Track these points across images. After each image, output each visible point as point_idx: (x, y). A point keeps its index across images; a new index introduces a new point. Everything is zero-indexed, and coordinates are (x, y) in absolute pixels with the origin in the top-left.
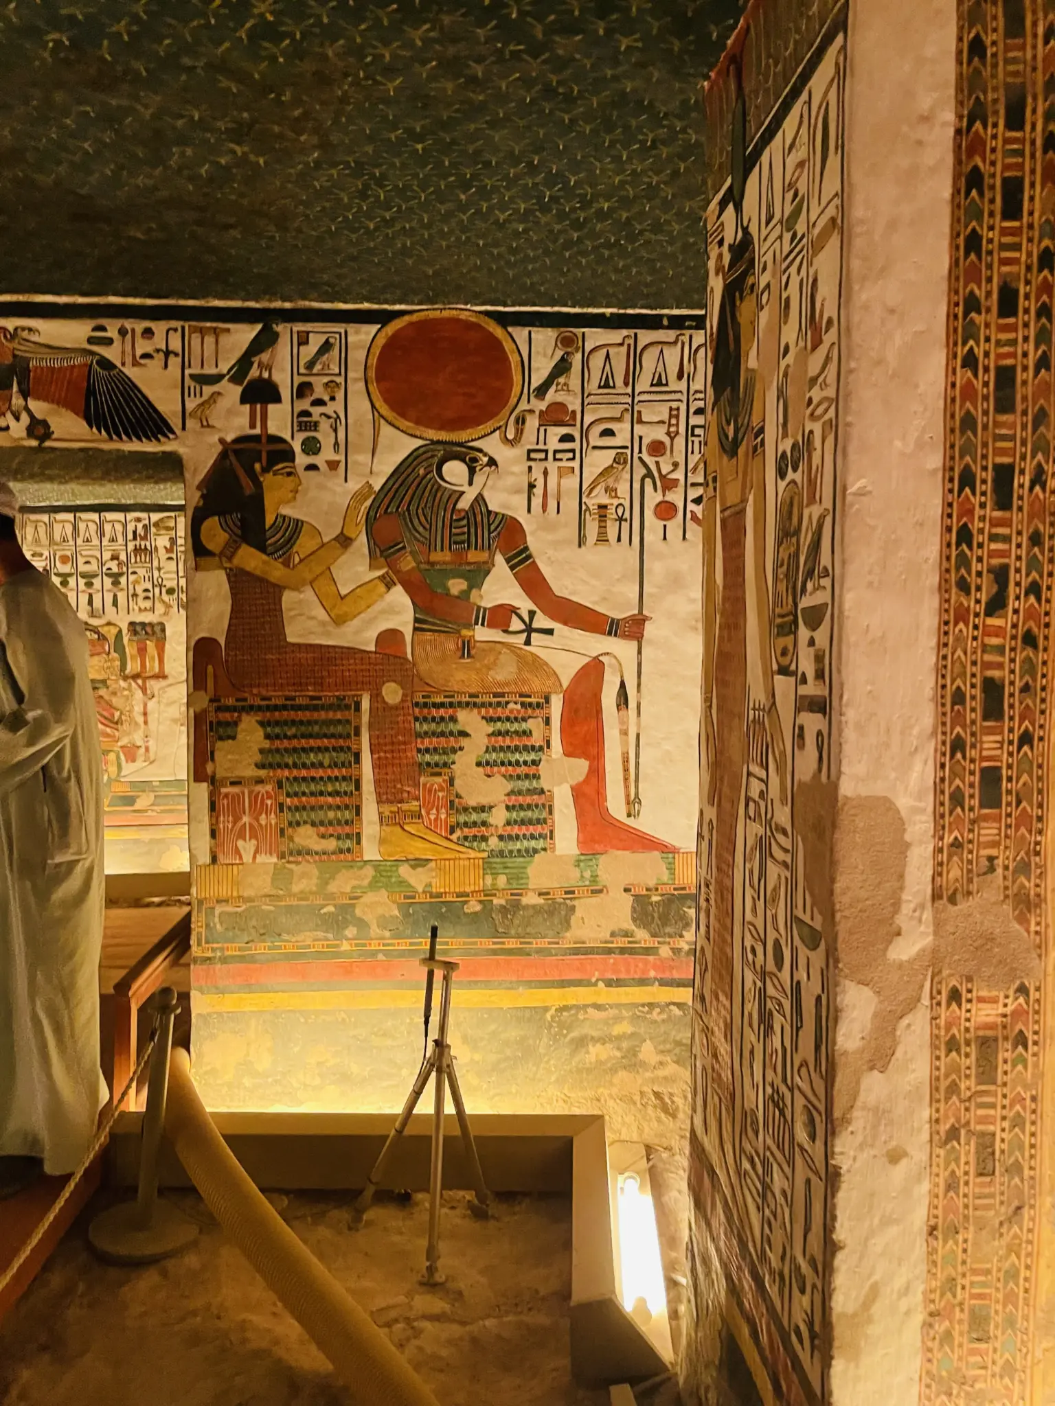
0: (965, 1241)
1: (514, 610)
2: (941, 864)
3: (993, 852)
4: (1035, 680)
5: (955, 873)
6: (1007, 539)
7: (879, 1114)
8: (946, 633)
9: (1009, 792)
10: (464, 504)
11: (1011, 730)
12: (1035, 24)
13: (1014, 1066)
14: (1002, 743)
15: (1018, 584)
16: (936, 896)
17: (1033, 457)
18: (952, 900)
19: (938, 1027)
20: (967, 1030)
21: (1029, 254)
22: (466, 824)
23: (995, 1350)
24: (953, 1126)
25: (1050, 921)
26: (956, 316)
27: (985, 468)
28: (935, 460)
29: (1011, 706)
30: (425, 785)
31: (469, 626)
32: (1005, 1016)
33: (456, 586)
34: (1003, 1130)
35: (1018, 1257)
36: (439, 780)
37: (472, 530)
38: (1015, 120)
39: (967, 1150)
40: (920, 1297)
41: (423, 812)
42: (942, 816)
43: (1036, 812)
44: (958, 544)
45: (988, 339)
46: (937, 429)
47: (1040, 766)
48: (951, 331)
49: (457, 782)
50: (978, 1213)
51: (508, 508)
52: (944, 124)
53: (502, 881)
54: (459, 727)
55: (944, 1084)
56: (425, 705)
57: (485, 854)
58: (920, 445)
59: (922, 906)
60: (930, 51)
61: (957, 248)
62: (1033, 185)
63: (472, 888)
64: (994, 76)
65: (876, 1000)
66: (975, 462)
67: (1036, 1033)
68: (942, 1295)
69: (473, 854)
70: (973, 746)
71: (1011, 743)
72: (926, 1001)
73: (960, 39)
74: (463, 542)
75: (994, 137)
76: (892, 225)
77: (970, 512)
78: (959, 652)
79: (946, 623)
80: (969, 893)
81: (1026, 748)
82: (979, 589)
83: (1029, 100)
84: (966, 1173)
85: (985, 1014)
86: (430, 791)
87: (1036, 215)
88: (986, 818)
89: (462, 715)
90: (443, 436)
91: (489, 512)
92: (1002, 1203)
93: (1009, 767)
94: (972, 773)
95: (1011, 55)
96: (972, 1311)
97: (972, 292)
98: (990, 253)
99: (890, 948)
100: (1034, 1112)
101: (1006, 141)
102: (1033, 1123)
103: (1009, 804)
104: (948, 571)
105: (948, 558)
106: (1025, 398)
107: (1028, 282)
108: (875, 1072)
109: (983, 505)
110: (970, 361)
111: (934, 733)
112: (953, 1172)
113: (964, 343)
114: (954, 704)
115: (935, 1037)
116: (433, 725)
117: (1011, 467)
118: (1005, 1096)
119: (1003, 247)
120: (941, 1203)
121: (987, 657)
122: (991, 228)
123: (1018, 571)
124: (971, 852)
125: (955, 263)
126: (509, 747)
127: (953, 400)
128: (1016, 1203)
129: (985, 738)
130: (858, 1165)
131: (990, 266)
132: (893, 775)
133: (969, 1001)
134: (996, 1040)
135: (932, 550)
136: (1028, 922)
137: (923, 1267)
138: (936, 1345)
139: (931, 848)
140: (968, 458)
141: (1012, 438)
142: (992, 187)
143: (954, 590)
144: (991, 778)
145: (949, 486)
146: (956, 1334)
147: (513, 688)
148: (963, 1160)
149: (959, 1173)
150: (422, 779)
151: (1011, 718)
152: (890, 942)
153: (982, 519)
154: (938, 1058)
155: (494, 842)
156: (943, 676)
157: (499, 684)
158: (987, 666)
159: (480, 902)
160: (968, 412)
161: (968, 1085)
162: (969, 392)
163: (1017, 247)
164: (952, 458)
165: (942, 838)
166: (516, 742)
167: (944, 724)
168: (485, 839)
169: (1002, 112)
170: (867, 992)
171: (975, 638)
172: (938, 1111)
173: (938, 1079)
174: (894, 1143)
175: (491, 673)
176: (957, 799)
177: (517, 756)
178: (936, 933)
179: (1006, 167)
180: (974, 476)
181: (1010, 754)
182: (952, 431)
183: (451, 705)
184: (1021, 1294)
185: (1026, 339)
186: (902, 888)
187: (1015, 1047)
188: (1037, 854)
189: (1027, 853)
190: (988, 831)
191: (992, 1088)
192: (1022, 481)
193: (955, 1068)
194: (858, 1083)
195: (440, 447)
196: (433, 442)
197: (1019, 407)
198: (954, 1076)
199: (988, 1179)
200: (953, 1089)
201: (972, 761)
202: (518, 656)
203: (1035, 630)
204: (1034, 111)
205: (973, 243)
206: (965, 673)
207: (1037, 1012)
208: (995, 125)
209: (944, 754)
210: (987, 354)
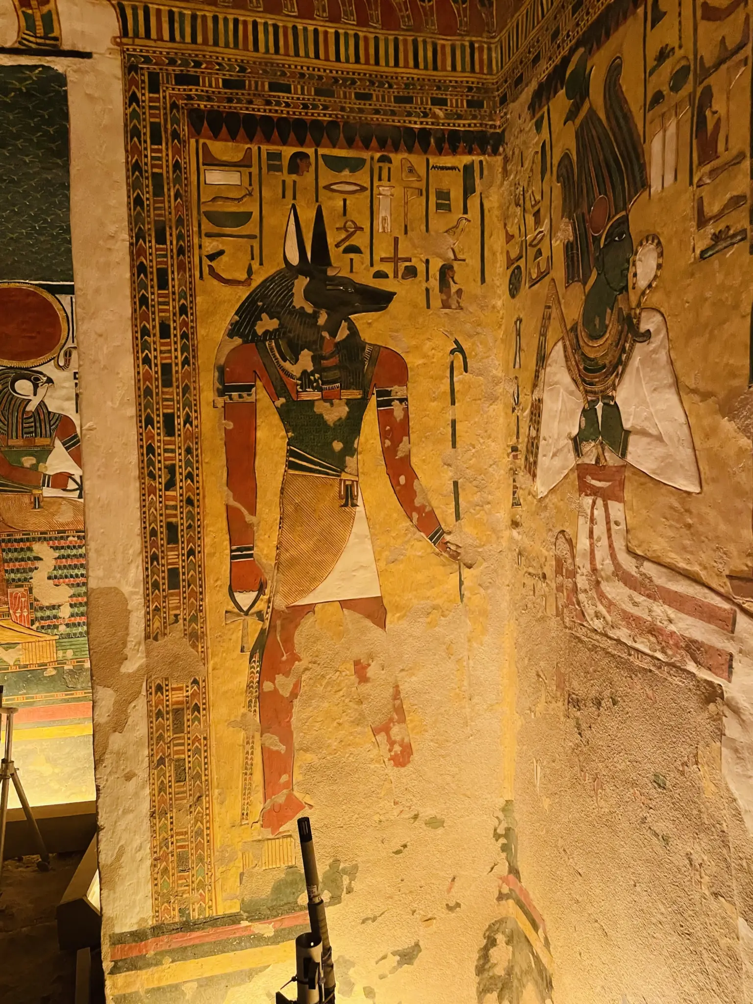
0: (171, 818)
1: (70, 476)
2: (149, 620)
3: (177, 612)
4: (194, 522)
5: (157, 624)
6: (173, 451)
7: (120, 755)
8: (144, 500)
9: (184, 580)
10: (31, 407)
11: (183, 548)
12: (169, 190)
13: (193, 723)
14: (178, 555)
15: (181, 474)
16: (147, 637)
17: (184, 409)
18: (156, 639)
19: (151, 706)
20: (167, 706)
21: (174, 308)
22: (42, 618)
23: (193, 876)
24: (161, 757)
25: (209, 645)
26: (137, 338)
27: (158, 415)
28: (132, 411)
29: (182, 536)
30: (11, 594)
31: (38, 487)
32: (187, 697)
33: (28, 461)
34: (189, 756)
35: (202, 824)
36: (22, 590)
37: (38, 425)
38: (161, 239)
39: (170, 770)
40: (148, 851)
41: (11, 612)
42: (148, 595)
43: (198, 590)
44: (148, 455)
45: (155, 350)
46: (132, 395)
47: (199, 566)
48: (135, 346)
49: (34, 591)
50: (178, 802)
51: (63, 410)
52: (123, 240)
53: (70, 654)
54: (34, 554)
55: (155, 736)
56: (9, 541)
57: (57, 637)
58: (122, 404)
59: (139, 643)
60: (113, 202)
61: (135, 303)
62: (173, 272)
63: (49, 660)
64: (149, 216)
65: (115, 695)
66: (153, 412)
67: (204, 704)
68: (161, 848)
69: (48, 637)
70: (163, 558)
71: (183, 555)
72: (144, 693)
73: (129, 197)
74: (32, 432)
75: (150, 247)
76: (97, 291)
77: (153, 437)
78: (152, 509)
79: (144, 495)
80: (165, 634)
81: (191, 557)
82: (160, 477)
83: (168, 229)
84: (170, 781)
85: (177, 697)
86: (16, 597)
87: (176, 287)
88: (172, 594)
89: (36, 547)
90: (15, 364)
91: (49, 413)
92: (190, 795)
93: (183, 567)
94: (163, 572)
95: (157, 205)
96: (179, 855)
97: (145, 326)
98: (153, 306)
99: (123, 666)
100: (206, 745)
101: (157, 250)
102: (205, 751)
103: (184, 587)
104: (143, 468)
105: (143, 461)
106: (177, 380)
107: (175, 321)
108: (117, 733)
109: (159, 434)
110: (147, 361)
111: (141, 552)
112: (162, 781)
113: (142, 352)
114: (151, 537)
115: (149, 712)
116: (16, 554)
117: (173, 414)
118: (189, 739)
119: (160, 303)
120: (157, 799)
121: (168, 512)
122: (153, 293)
123: (180, 467)
124: (165, 613)
125: (134, 311)
126: (70, 565)
127: (139, 380)
128: (198, 794)
129: (169, 553)
130: (108, 783)
131: (153, 313)
132: (118, 576)
133: (167, 691)
134: (183, 709)
135: (133, 458)
136: (197, 646)
137: (149, 834)
138: (159, 876)
139: (143, 612)
140: (149, 410)
141: (172, 400)
142: (152, 273)
143: (147, 478)
144: (173, 574)
145: (139, 425)
146: (170, 868)
147: (71, 527)
148: (168, 775)
149: (166, 782)
150: (9, 591)
151: (183, 542)
152: (122, 663)
153: (159, 441)
154: (152, 722)
155: (62, 629)
156: (145, 523)
157: (62, 525)
158: (168, 516)
159: (55, 668)
160: (148, 387)
161: (169, 735)
162: (147, 377)
163: (167, 304)
164: (140, 410)
165: (148, 607)
166: (75, 562)
167: (146, 547)
168: (56, 627)
169: (153, 235)
170: (110, 691)
171: (160, 502)
172: (152, 750)
173: (152, 733)
174: (128, 770)
175: (56, 517)
176: (156, 585)
177: (76, 571)
178: (147, 657)
179: (158, 263)
180: (152, 420)
181: (183, 561)
182: (140, 396)
183: (28, 540)
184: (206, 844)
185: (176, 350)
186: (128, 634)
187: (193, 713)
188: (201, 611)
189: (196, 611)
190: (174, 601)
191: (182, 735)
192: (179, 422)
193: (160, 727)
194: (108, 739)
195: (12, 371)
196: (8, 368)
197: (175, 384)
198: (161, 731)
199: (182, 784)
200: (161, 738)
201: (163, 565)
202: (74, 505)
203: (192, 497)
204: (171, 235)
205: (144, 301)
206: (156, 521)
207: (205, 693)
208: (150, 242)
209: (147, 563)
210: (156, 357)
